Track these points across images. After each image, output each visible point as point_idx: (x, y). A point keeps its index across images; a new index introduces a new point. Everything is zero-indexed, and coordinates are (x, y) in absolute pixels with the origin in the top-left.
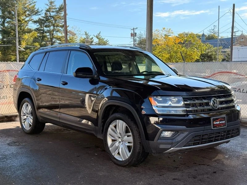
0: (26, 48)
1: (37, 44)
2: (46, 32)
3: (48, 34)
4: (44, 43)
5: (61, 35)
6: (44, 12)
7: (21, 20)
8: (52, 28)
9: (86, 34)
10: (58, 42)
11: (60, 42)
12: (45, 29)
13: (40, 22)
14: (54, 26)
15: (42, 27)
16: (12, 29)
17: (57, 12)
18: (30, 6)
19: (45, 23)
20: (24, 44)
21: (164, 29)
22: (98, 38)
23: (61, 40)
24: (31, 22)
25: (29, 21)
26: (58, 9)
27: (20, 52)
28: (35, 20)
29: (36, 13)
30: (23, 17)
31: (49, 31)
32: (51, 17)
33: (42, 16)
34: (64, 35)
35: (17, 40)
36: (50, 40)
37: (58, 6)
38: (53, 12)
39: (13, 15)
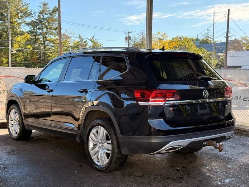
0: (18, 51)
1: (29, 47)
2: (39, 35)
3: (41, 36)
4: (36, 45)
5: (54, 38)
6: (37, 14)
7: (13, 22)
8: (45, 30)
9: (80, 37)
10: (51, 44)
11: (53, 45)
12: (38, 31)
13: (33, 24)
14: (47, 29)
15: (35, 29)
16: (4, 31)
17: (51, 14)
18: (23, 8)
19: (38, 25)
20: (16, 47)
21: (159, 33)
22: (92, 41)
23: (54, 43)
24: (23, 24)
25: (21, 23)
26: (51, 12)
27: (12, 54)
28: (28, 22)
29: (29, 15)
30: (15, 19)
31: (42, 34)
32: (44, 19)
33: (35, 18)
34: (57, 37)
35: (10, 42)
36: (42, 42)
37: (51, 9)
38: (46, 14)
39: (5, 17)
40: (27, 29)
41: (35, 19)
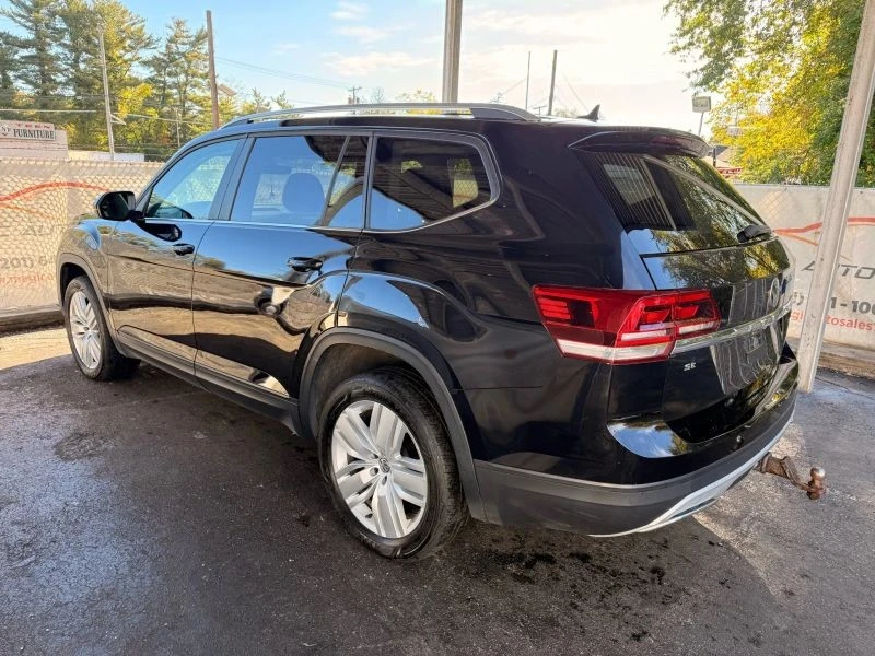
0: (129, 120)
1: (151, 111)
2: (170, 87)
3: (175, 91)
4: (166, 109)
5: (202, 95)
6: (164, 43)
7: (114, 57)
8: (182, 78)
9: (256, 95)
10: (197, 108)
11: (200, 108)
12: (169, 80)
13: (156, 63)
14: (187, 75)
15: (161, 75)
16: (97, 77)
17: (193, 44)
18: (133, 29)
19: (168, 66)
20: (124, 112)
21: (419, 92)
22: (280, 104)
23: (202, 105)
24: (136, 63)
25: (131, 60)
26: (193, 39)
27: (116, 127)
28: (145, 59)
29: (147, 44)
30: (118, 52)
31: (176, 85)
32: (179, 53)
33: (160, 50)
34: (209, 94)
35: (107, 99)
36: (178, 103)
37: (193, 32)
38: (183, 44)
39: (96, 46)
40: (144, 73)
41: (162, 53)
